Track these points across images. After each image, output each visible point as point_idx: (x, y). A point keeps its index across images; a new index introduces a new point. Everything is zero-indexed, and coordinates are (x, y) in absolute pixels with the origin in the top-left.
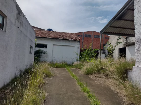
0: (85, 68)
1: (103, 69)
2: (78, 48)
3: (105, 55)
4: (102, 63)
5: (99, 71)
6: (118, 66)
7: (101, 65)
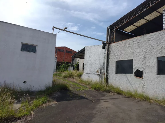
0: (63, 75)
1: (72, 75)
2: (55, 62)
3: (74, 67)
4: (72, 72)
5: (70, 77)
6: (78, 73)
7: (71, 73)
